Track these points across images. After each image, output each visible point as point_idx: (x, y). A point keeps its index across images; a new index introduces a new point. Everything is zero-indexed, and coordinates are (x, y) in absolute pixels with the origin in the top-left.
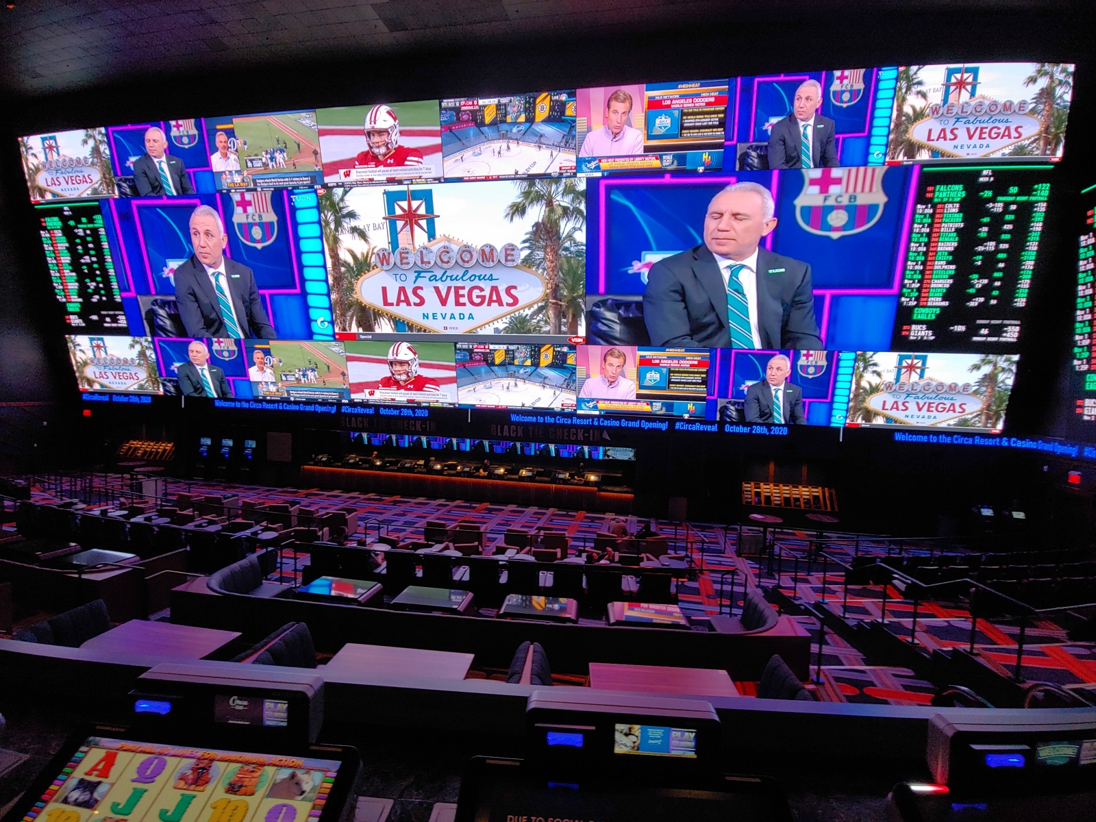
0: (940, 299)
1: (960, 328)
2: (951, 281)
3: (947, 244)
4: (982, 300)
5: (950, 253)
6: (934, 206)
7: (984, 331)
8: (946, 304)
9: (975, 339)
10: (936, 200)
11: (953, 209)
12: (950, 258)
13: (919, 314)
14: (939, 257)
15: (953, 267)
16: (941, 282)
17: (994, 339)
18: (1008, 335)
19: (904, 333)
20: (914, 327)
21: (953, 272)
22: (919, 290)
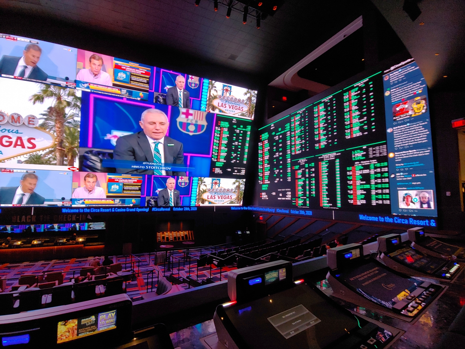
0: (223, 160)
1: (229, 170)
2: (226, 154)
3: (225, 141)
4: (235, 161)
5: (226, 144)
6: (221, 128)
7: (236, 171)
8: (225, 161)
9: (233, 173)
10: (221, 126)
11: (226, 130)
12: (226, 146)
13: (218, 164)
14: (222, 145)
15: (227, 149)
16: (223, 154)
17: (239, 174)
18: (242, 172)
19: (213, 171)
20: (216, 169)
21: (227, 151)
22: (217, 156)
